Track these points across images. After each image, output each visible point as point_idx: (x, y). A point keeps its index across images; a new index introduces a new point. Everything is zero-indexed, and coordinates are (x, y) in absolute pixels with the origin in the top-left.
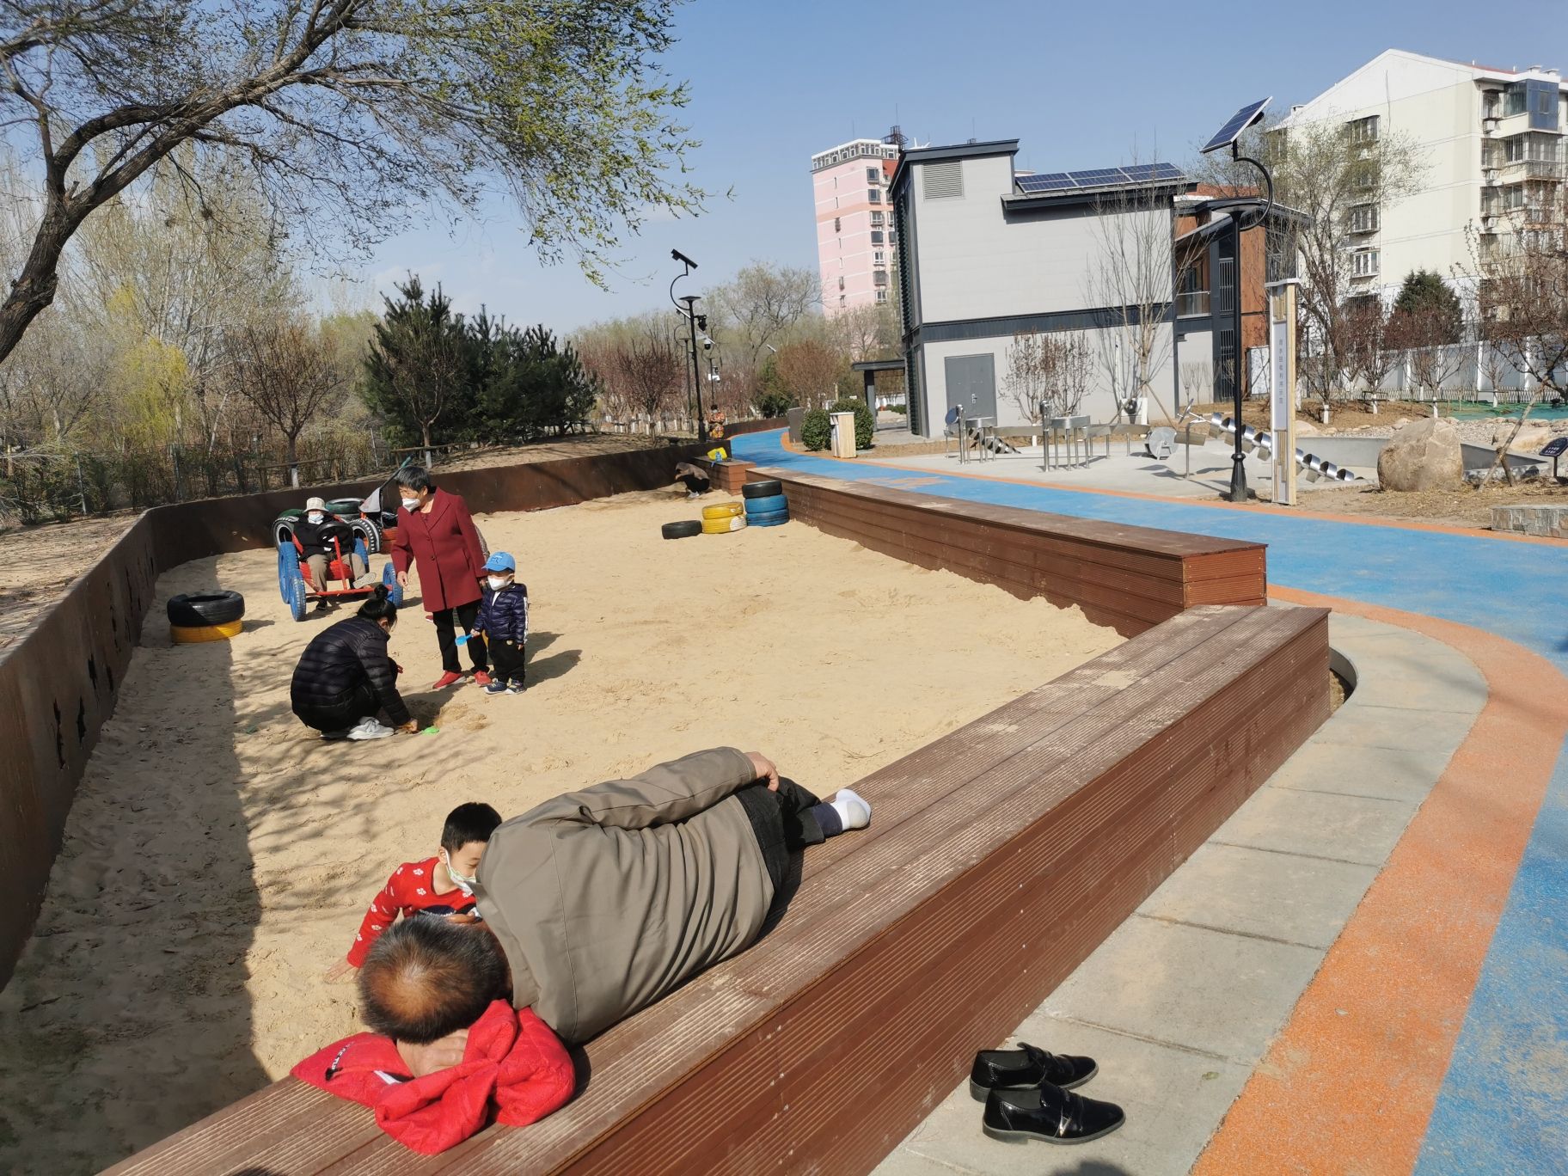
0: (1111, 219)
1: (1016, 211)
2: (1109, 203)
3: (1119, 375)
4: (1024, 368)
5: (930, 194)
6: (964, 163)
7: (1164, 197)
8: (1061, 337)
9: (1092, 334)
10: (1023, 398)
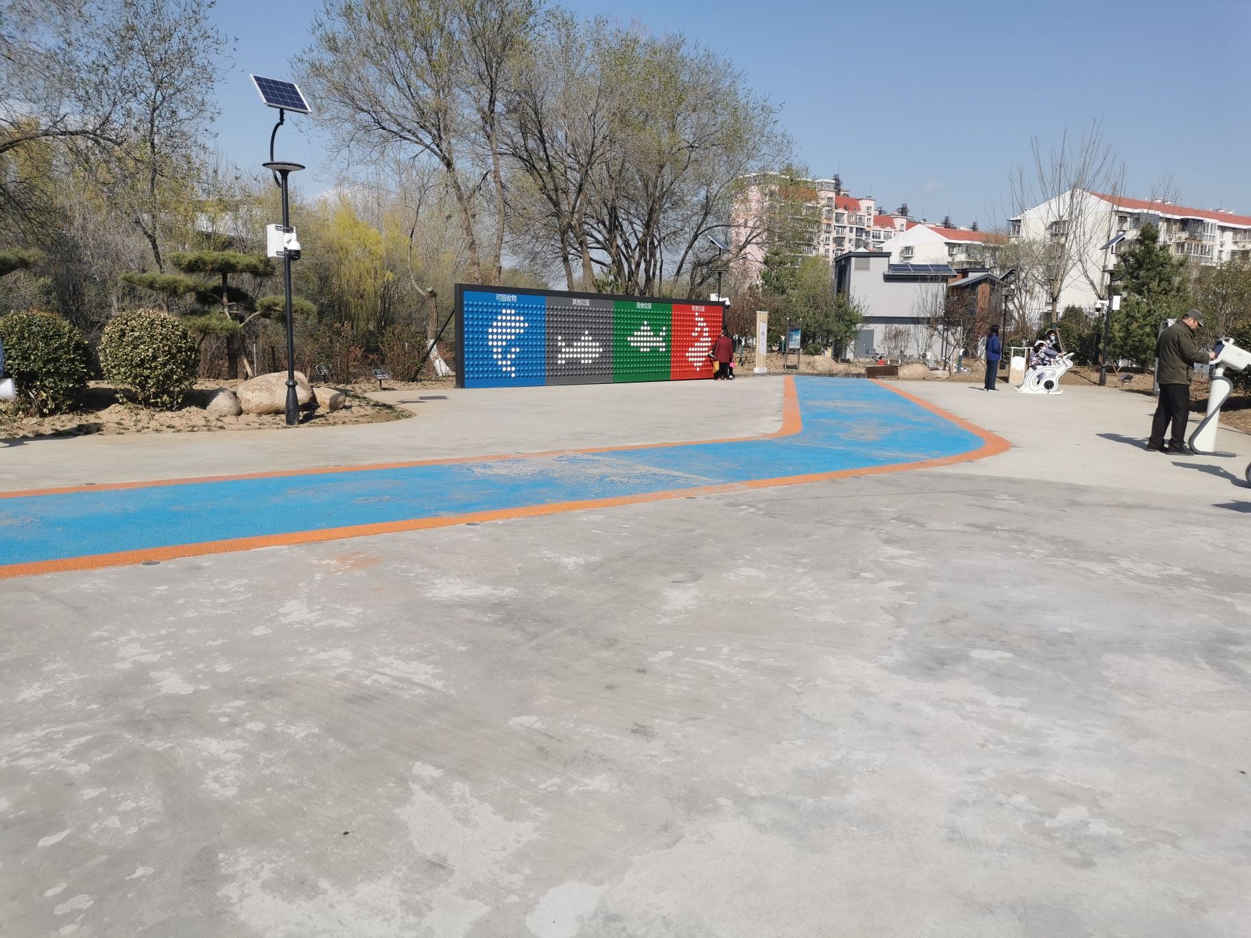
0: (924, 285)
1: (888, 278)
2: (924, 279)
3: (920, 344)
4: (888, 337)
5: (856, 269)
6: (871, 258)
7: (945, 279)
8: (902, 327)
9: (912, 326)
10: (886, 348)
